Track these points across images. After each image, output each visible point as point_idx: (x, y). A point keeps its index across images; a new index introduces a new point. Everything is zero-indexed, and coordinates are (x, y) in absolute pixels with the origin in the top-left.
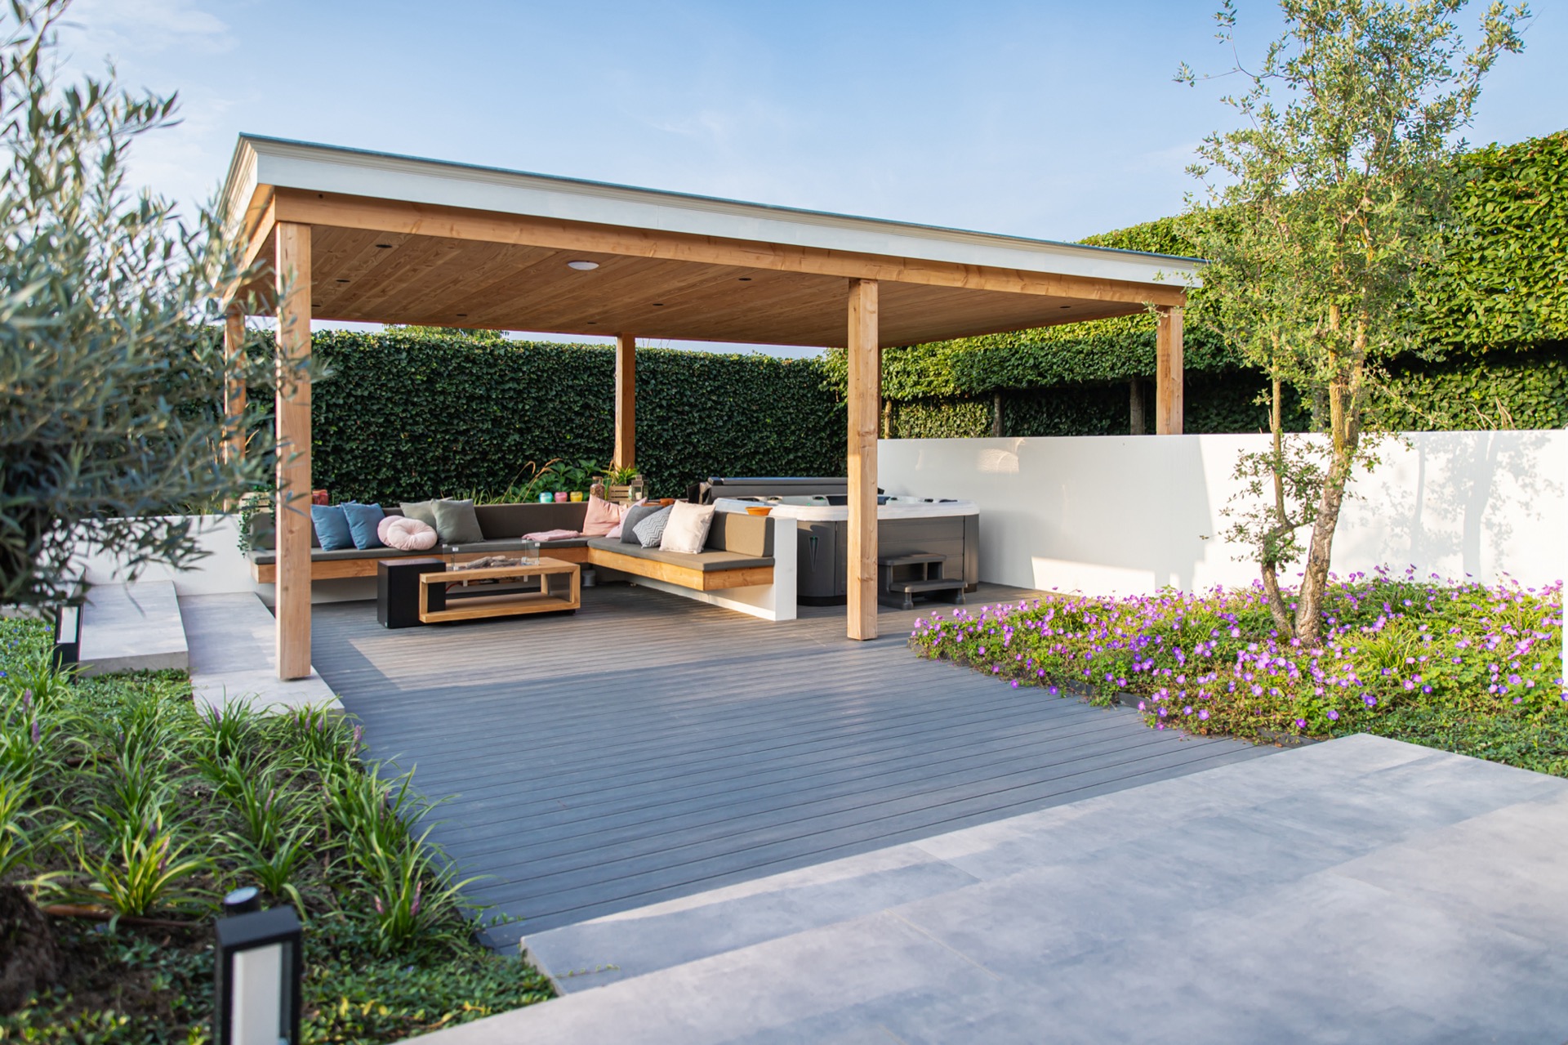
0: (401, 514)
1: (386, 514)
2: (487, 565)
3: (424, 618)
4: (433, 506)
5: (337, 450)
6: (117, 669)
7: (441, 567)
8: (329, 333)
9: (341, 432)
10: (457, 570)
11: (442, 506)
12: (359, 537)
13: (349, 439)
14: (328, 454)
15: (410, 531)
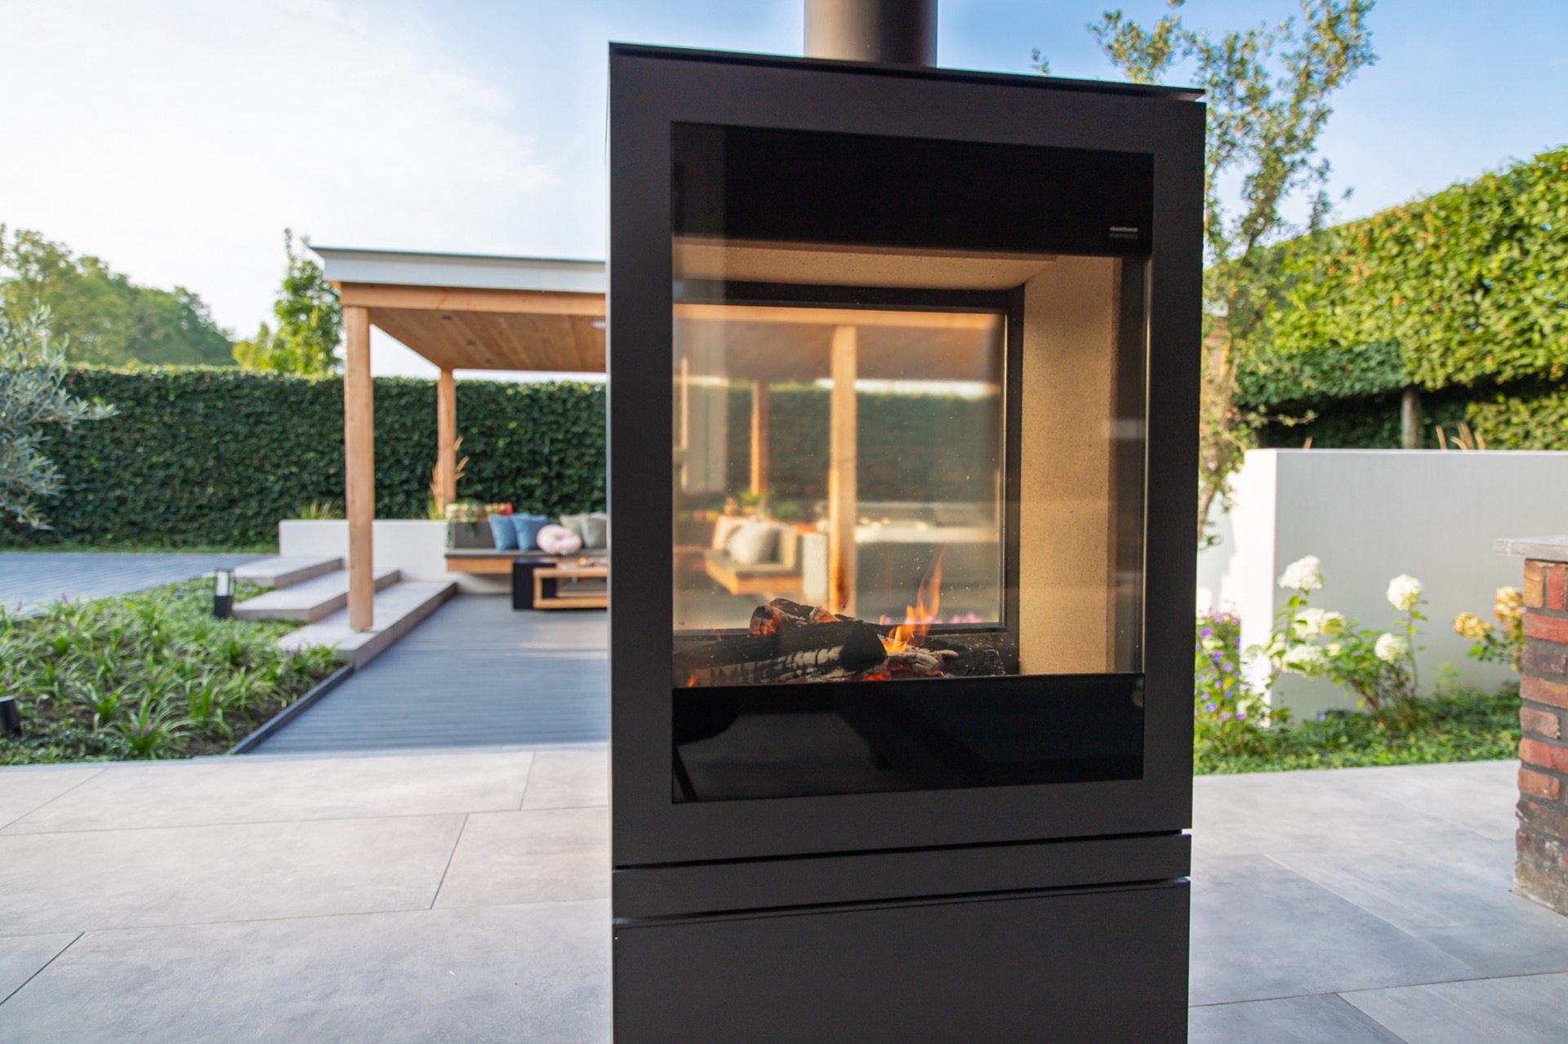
0: (560, 524)
1: (549, 523)
2: (593, 565)
3: (539, 602)
4: (583, 519)
5: (559, 476)
6: (263, 616)
7: (553, 566)
8: (553, 383)
9: (561, 462)
10: (565, 569)
11: (590, 520)
12: (523, 541)
13: (570, 466)
14: (552, 478)
15: (559, 538)
